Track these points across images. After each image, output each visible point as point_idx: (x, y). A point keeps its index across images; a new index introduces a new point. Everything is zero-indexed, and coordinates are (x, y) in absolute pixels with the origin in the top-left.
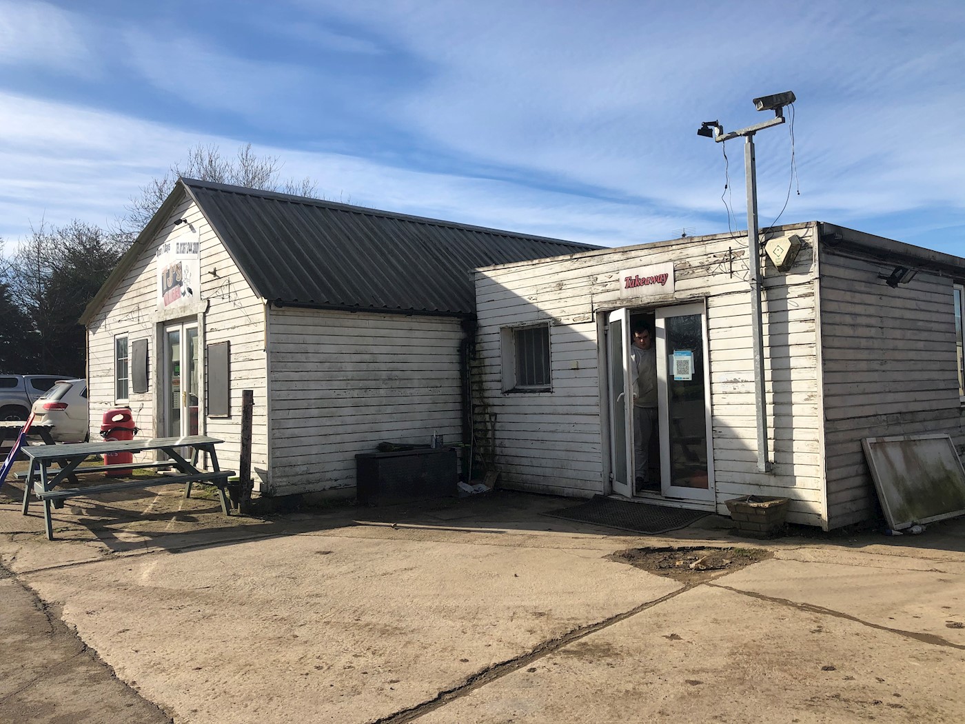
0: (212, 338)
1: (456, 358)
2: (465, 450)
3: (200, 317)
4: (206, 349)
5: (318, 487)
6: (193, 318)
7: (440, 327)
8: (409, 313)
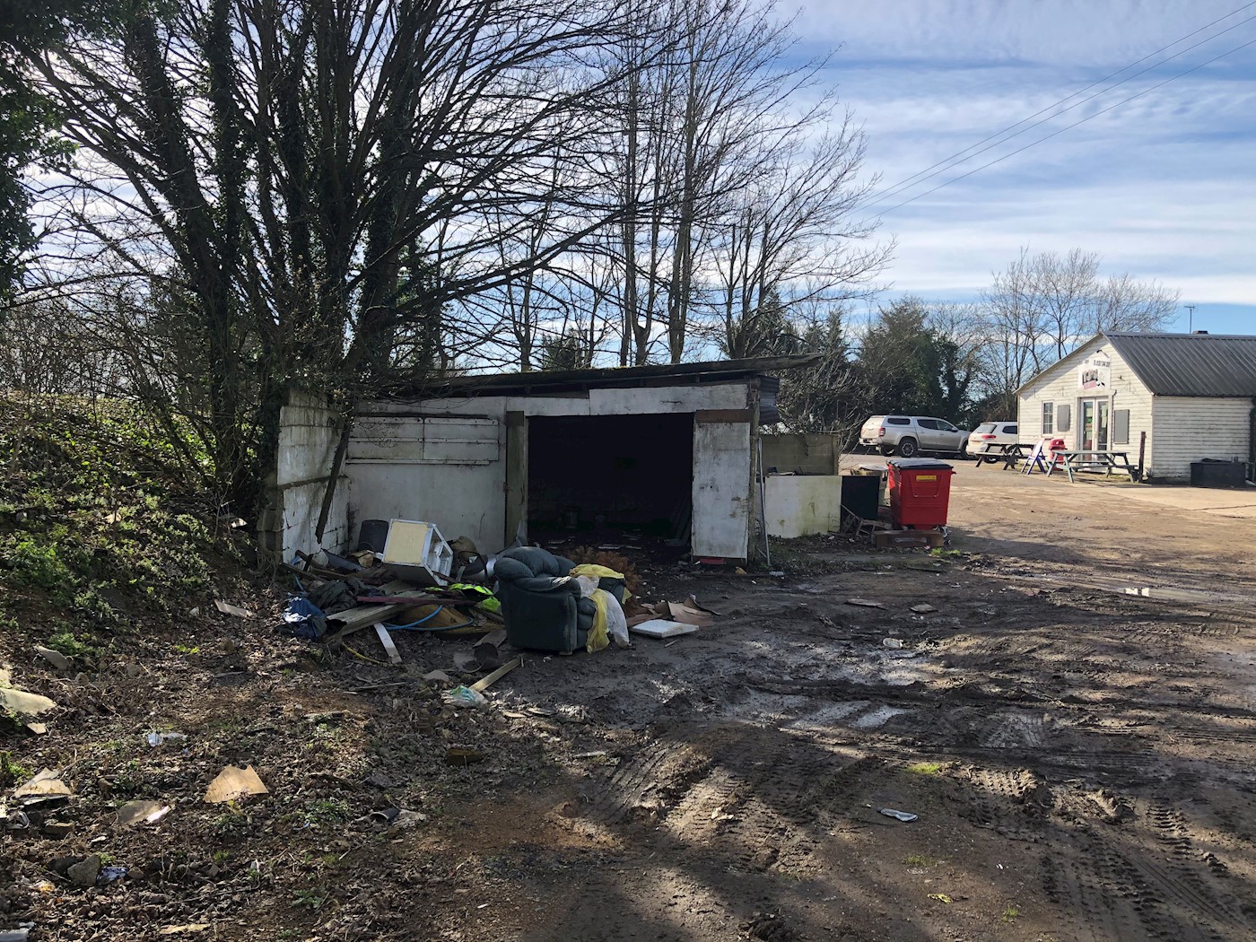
0: (1117, 407)
1: (1248, 419)
2: (1251, 466)
3: (1110, 397)
4: (1114, 413)
5: (1173, 475)
6: (1107, 397)
7: (1239, 403)
8: (1222, 396)
